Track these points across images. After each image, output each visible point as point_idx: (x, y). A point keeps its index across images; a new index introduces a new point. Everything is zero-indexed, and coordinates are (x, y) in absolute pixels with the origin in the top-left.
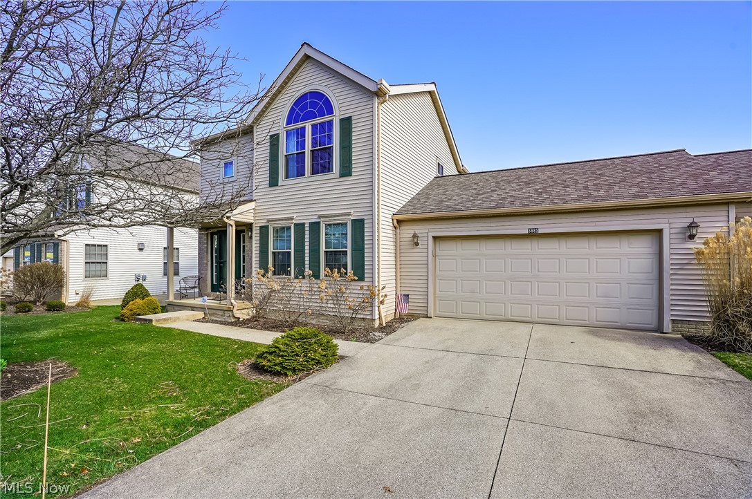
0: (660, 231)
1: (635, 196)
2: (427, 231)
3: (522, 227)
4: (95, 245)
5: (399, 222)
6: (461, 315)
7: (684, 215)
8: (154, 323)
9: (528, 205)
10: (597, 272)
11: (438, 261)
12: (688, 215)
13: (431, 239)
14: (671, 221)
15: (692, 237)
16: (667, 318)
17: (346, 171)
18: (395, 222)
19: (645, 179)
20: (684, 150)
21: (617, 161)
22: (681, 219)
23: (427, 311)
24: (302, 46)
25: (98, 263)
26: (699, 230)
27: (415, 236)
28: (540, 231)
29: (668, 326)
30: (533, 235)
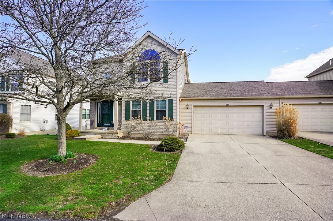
0: (263, 106)
1: (257, 95)
2: (191, 104)
3: (224, 103)
4: (25, 105)
5: (181, 100)
6: (203, 133)
7: (269, 101)
8: (87, 140)
9: (226, 97)
10: (246, 118)
11: (195, 114)
12: (270, 101)
13: (193, 106)
14: (266, 103)
15: (271, 108)
16: (265, 131)
17: (166, 81)
18: (180, 100)
19: (257, 90)
20: (263, 81)
21: (246, 83)
22: (268, 103)
23: (192, 132)
24: (147, 32)
25: (26, 114)
26: (273, 106)
27: (187, 105)
28: (230, 105)
29: (265, 134)
30: (227, 106)
